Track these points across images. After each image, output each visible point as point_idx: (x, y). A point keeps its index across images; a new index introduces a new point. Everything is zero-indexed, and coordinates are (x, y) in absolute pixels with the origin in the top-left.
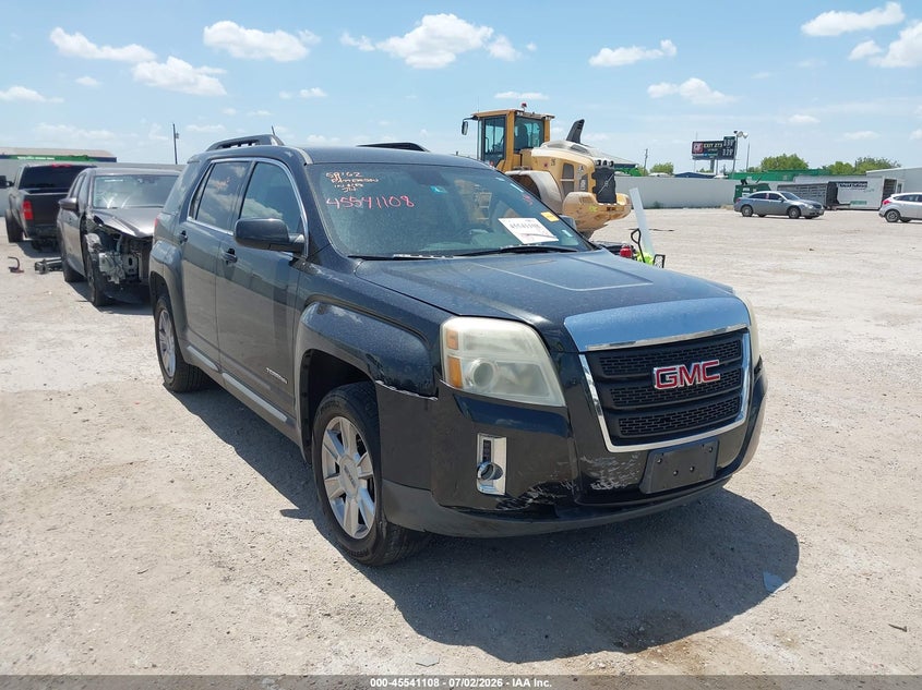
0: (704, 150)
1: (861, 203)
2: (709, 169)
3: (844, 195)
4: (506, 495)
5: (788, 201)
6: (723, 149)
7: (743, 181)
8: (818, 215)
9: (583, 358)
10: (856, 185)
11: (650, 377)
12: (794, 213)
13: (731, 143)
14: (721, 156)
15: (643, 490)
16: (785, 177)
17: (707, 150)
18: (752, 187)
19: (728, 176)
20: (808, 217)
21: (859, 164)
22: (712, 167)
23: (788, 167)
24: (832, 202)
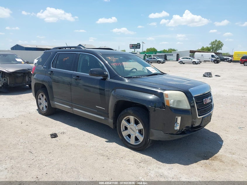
0: (133, 47)
1: (172, 59)
2: (134, 51)
3: (168, 57)
4: (179, 130)
5: (157, 59)
6: (137, 46)
7: (145, 54)
8: (164, 62)
9: (193, 98)
10: (171, 55)
11: (203, 102)
12: (159, 62)
13: (139, 45)
14: (137, 48)
15: (201, 126)
16: (154, 53)
17: (133, 46)
18: (147, 56)
19: (141, 53)
20: (162, 63)
21: (169, 50)
22: (135, 51)
23: (154, 51)
24: (166, 59)
